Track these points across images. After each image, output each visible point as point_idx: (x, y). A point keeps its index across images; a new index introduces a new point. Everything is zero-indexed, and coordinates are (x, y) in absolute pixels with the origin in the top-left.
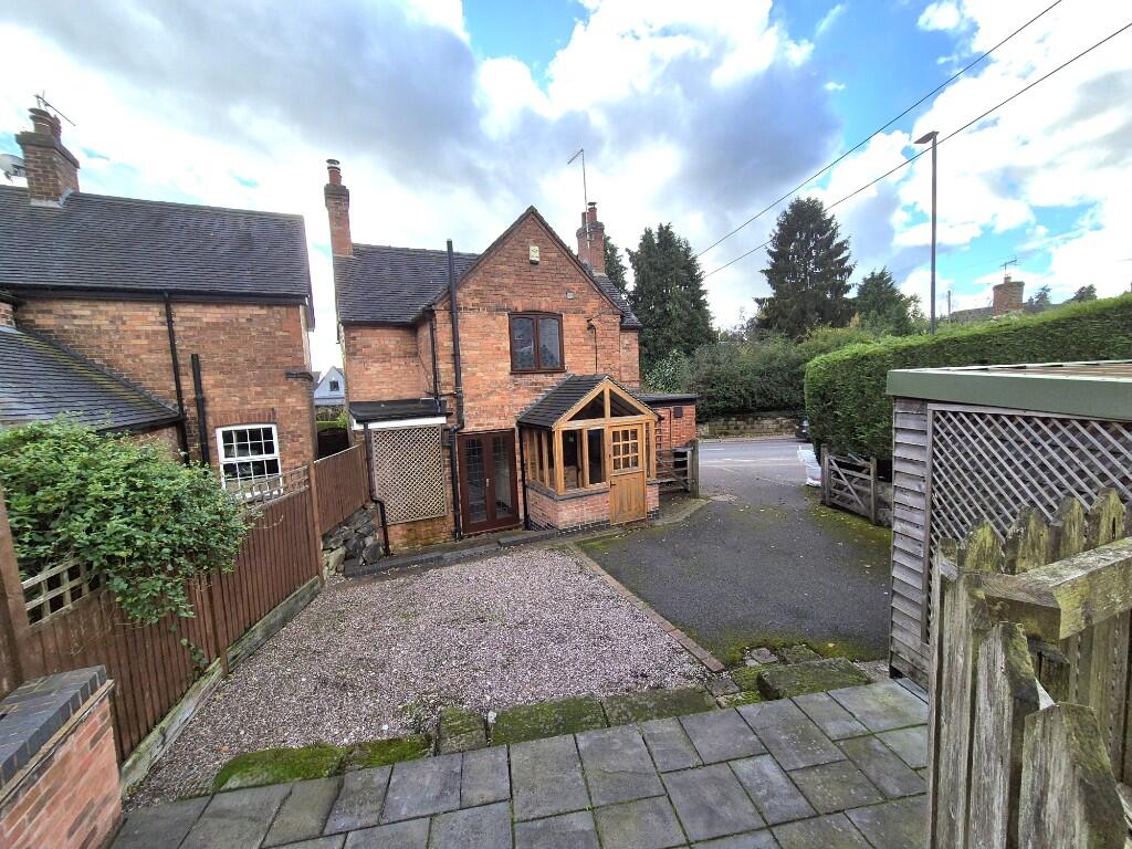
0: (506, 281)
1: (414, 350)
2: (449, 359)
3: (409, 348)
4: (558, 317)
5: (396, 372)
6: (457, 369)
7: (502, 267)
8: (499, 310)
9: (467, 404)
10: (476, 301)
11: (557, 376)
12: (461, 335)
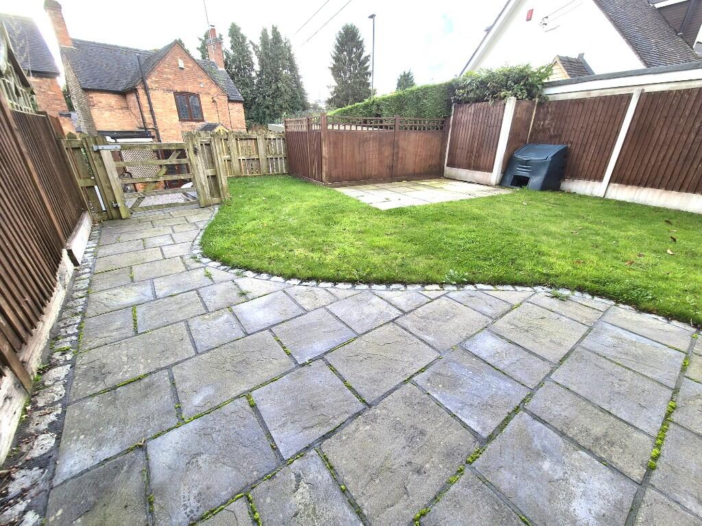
0: (169, 76)
1: (126, 106)
2: (149, 112)
3: (124, 105)
4: (198, 96)
5: (119, 117)
6: (153, 117)
7: (166, 70)
8: (169, 91)
9: (161, 134)
10: (157, 85)
11: (201, 123)
12: (152, 101)
